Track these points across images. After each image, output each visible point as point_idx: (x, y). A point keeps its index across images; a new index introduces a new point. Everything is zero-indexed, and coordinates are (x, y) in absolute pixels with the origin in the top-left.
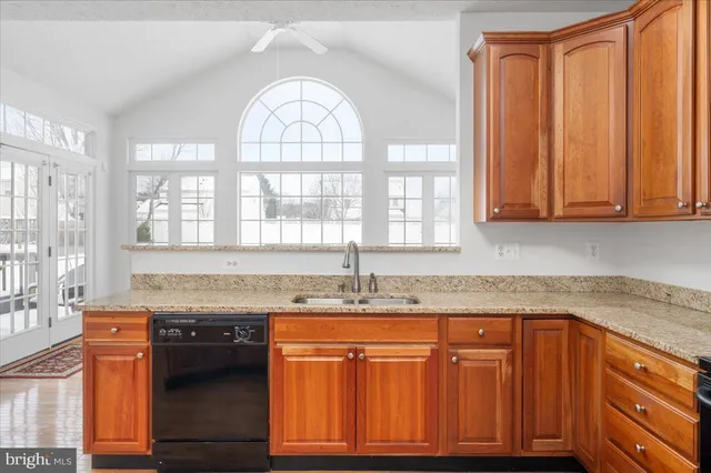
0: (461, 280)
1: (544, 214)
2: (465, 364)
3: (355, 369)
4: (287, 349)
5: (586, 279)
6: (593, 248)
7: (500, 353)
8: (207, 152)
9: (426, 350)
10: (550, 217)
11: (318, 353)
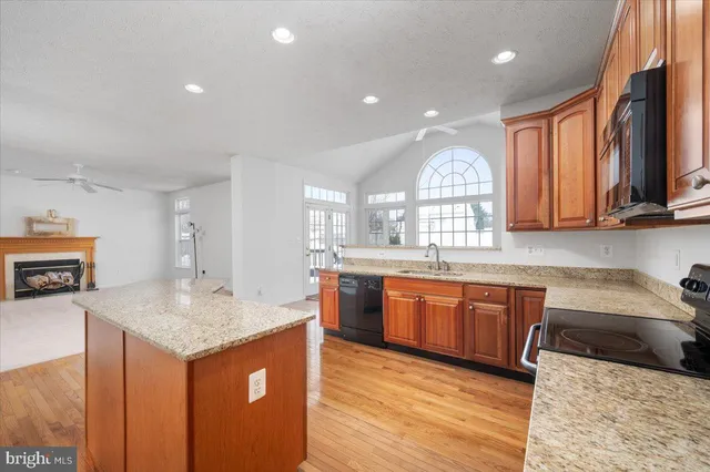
0: (501, 267)
1: (546, 226)
2: (478, 311)
3: (421, 306)
4: (390, 293)
5: (599, 270)
6: (607, 249)
7: (500, 307)
8: (401, 196)
9: (456, 300)
10: (551, 228)
11: (403, 296)
